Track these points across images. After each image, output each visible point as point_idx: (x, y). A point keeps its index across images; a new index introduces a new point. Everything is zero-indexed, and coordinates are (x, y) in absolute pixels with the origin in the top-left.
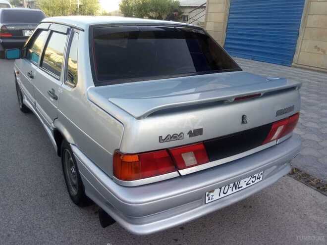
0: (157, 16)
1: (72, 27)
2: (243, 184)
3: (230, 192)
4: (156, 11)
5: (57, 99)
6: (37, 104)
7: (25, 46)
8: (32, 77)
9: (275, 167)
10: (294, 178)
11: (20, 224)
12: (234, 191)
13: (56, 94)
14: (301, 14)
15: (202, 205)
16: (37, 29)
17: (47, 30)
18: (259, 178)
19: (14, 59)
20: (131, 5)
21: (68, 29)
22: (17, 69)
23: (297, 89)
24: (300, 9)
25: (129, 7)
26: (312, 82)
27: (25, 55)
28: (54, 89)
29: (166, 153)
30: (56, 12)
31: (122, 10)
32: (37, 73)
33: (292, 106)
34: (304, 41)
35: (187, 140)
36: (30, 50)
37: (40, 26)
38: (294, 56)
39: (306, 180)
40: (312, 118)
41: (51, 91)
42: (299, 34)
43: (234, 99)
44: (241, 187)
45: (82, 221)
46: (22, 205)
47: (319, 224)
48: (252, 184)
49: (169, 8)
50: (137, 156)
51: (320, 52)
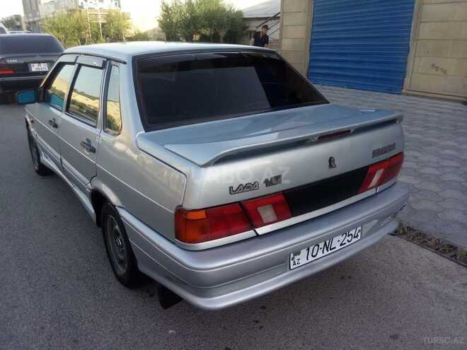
0: (212, 33)
1: (108, 59)
2: (336, 244)
3: (320, 254)
4: (210, 27)
5: (94, 152)
6: (64, 160)
7: (42, 86)
8: (56, 126)
9: (375, 221)
10: (405, 239)
11: (55, 314)
12: (326, 253)
13: (93, 145)
14: (411, 22)
15: (286, 271)
16: (57, 62)
17: (73, 64)
18: (357, 236)
19: (24, 104)
20: (174, 20)
21: (104, 61)
22: (30, 116)
23: (398, 122)
24: (409, 15)
25: (172, 22)
26: (429, 113)
27: (41, 98)
28: (90, 139)
29: (239, 207)
30: (69, 34)
31: (162, 28)
32: (63, 120)
33: (392, 143)
34: (417, 58)
35: (263, 190)
36: (49, 91)
37: (62, 59)
38: (405, 80)
39: (422, 241)
40: (429, 162)
41: (86, 141)
42: (409, 50)
43: (317, 138)
44: (335, 248)
45: (135, 305)
46: (55, 291)
47: (438, 294)
48: (348, 244)
49: (228, 21)
50: (204, 212)
51: (439, 72)
